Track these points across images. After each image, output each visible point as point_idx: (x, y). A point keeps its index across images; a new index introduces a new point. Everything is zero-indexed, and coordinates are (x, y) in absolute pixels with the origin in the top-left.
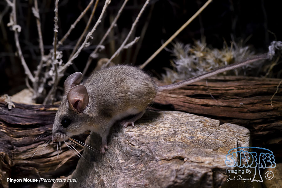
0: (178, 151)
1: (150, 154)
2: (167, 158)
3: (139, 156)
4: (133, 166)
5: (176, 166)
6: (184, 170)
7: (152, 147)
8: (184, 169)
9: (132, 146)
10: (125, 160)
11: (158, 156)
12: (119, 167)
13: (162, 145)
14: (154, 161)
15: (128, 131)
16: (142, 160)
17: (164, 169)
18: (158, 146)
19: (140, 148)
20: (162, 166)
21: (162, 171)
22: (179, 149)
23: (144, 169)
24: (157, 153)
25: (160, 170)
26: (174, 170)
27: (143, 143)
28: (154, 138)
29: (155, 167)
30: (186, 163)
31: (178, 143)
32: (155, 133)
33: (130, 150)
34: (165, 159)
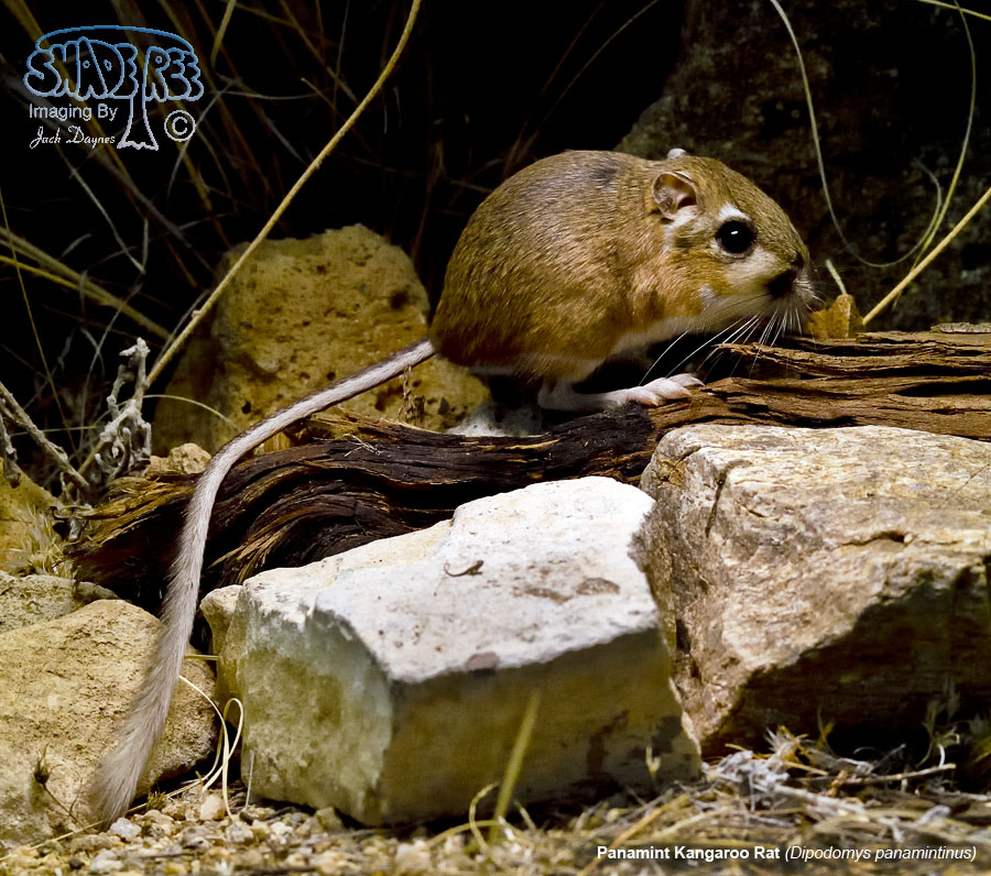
0: (887, 519)
1: (810, 534)
2: (857, 538)
3: (778, 544)
4: (763, 571)
5: (885, 556)
6: (907, 564)
7: (812, 516)
8: (907, 560)
9: (758, 519)
10: (741, 559)
11: (831, 537)
12: (725, 579)
13: (841, 508)
14: (823, 552)
15: (742, 482)
16: (787, 553)
17: (851, 567)
18: (828, 512)
19: (780, 522)
20: (844, 560)
21: (846, 572)
22: (889, 514)
23: (795, 575)
24: (828, 529)
25: (841, 571)
26: (879, 565)
27: (787, 508)
28: (817, 492)
29: (824, 565)
30: (910, 546)
31: (884, 501)
32: (820, 481)
33: (753, 529)
34: (851, 543)
